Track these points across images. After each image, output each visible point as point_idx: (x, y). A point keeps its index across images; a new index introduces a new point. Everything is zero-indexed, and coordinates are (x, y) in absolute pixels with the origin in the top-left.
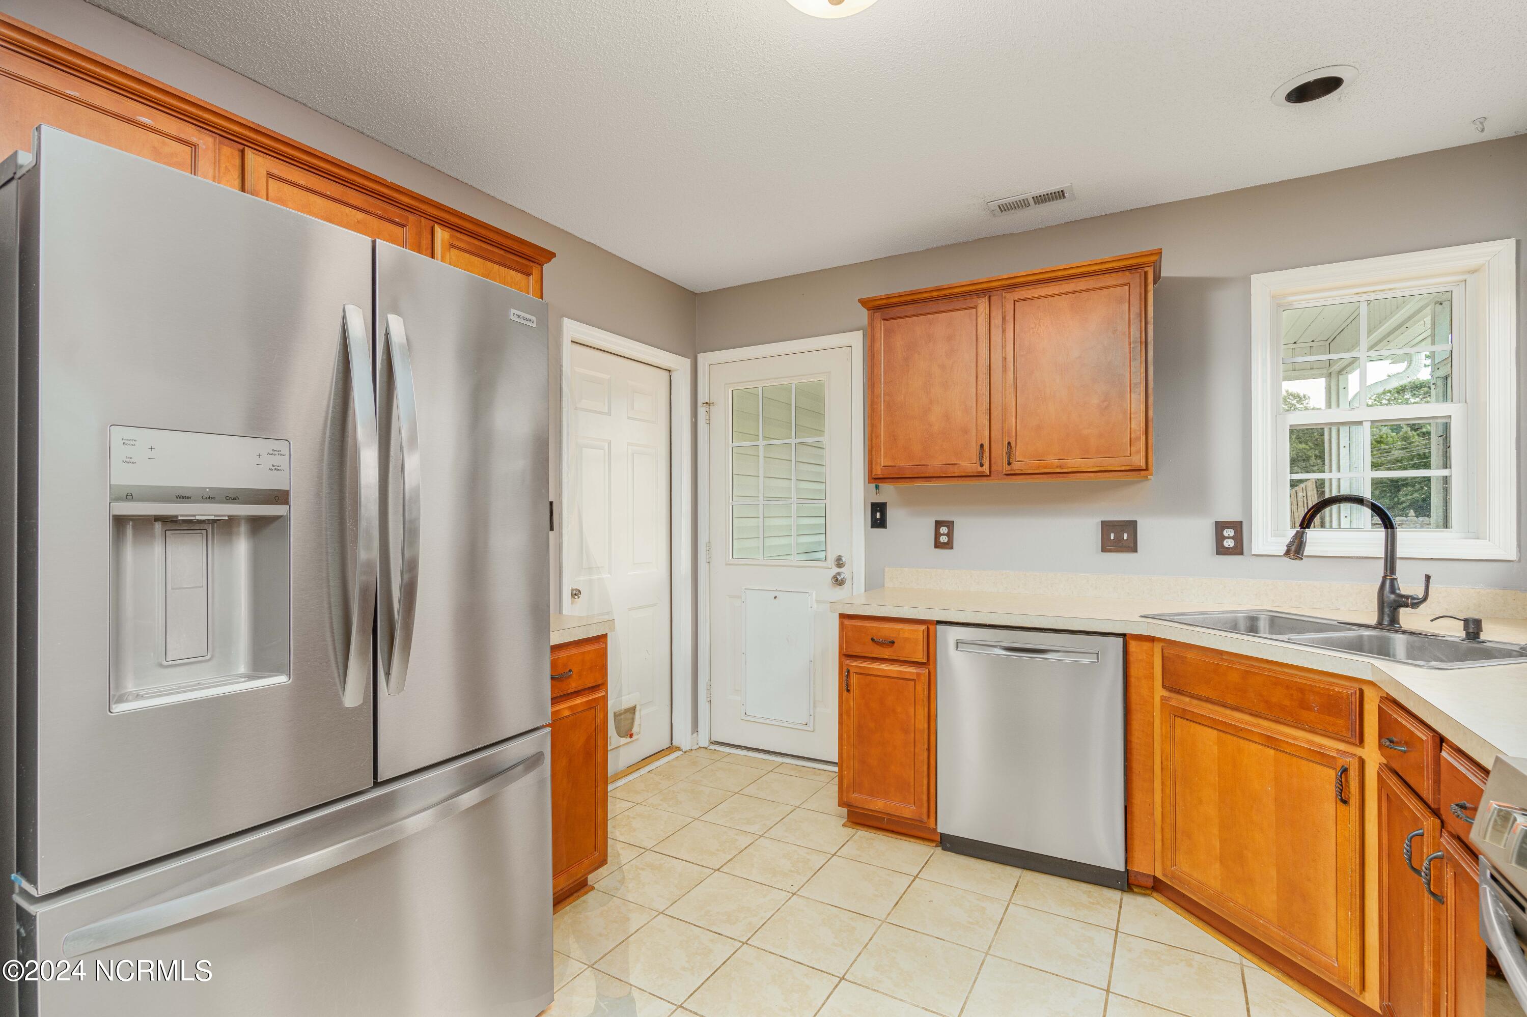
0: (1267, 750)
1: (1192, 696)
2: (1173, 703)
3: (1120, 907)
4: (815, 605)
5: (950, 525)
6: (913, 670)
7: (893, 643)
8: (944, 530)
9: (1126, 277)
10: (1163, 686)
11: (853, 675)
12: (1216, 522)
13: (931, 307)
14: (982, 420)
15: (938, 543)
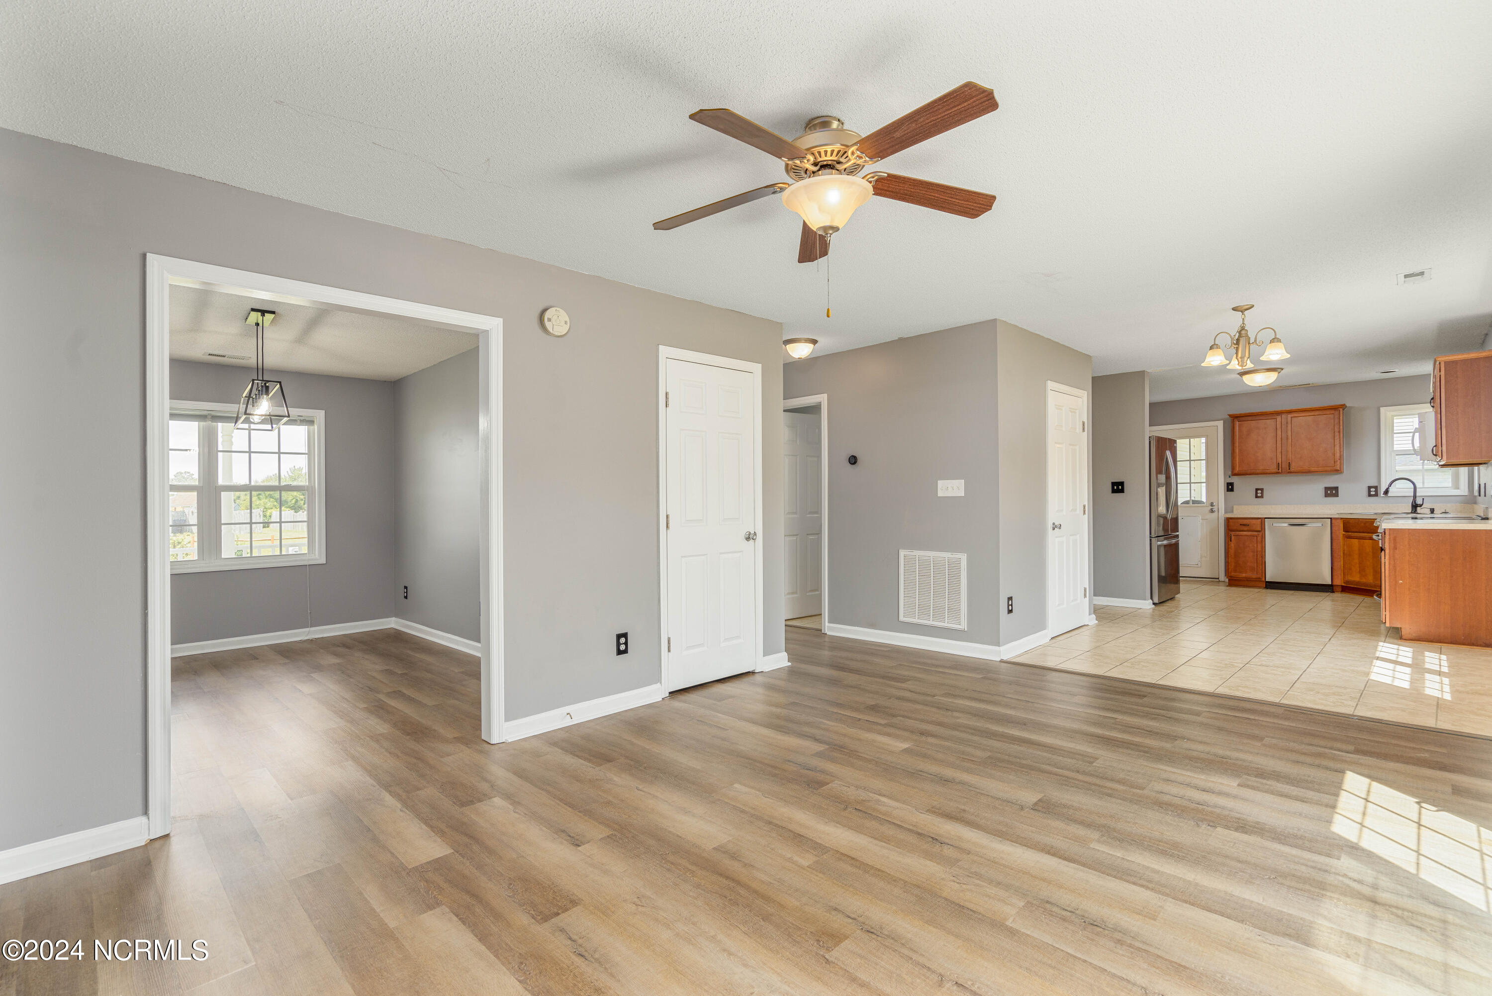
1: (1353, 531)
2: (1344, 533)
4: (1201, 521)
5: (1262, 490)
6: (1256, 532)
7: (1249, 525)
8: (1259, 491)
9: (1333, 412)
11: (1232, 536)
12: (1368, 486)
13: (1257, 418)
14: (1279, 455)
15: (1257, 497)
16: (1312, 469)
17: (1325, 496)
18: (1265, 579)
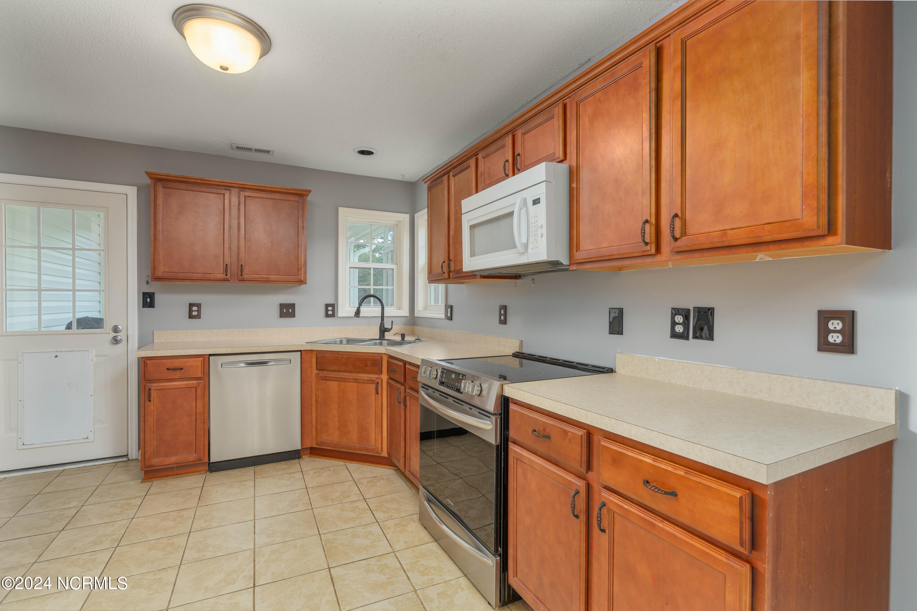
0: (354, 383)
1: (328, 371)
2: (321, 375)
3: (300, 464)
4: (95, 359)
5: (199, 306)
6: (195, 382)
7: (182, 369)
8: (195, 308)
9: (297, 198)
10: (317, 369)
11: (152, 391)
12: (326, 304)
13: (196, 188)
14: (227, 253)
15: (191, 316)
16: (272, 277)
17: (281, 317)
18: (209, 460)
